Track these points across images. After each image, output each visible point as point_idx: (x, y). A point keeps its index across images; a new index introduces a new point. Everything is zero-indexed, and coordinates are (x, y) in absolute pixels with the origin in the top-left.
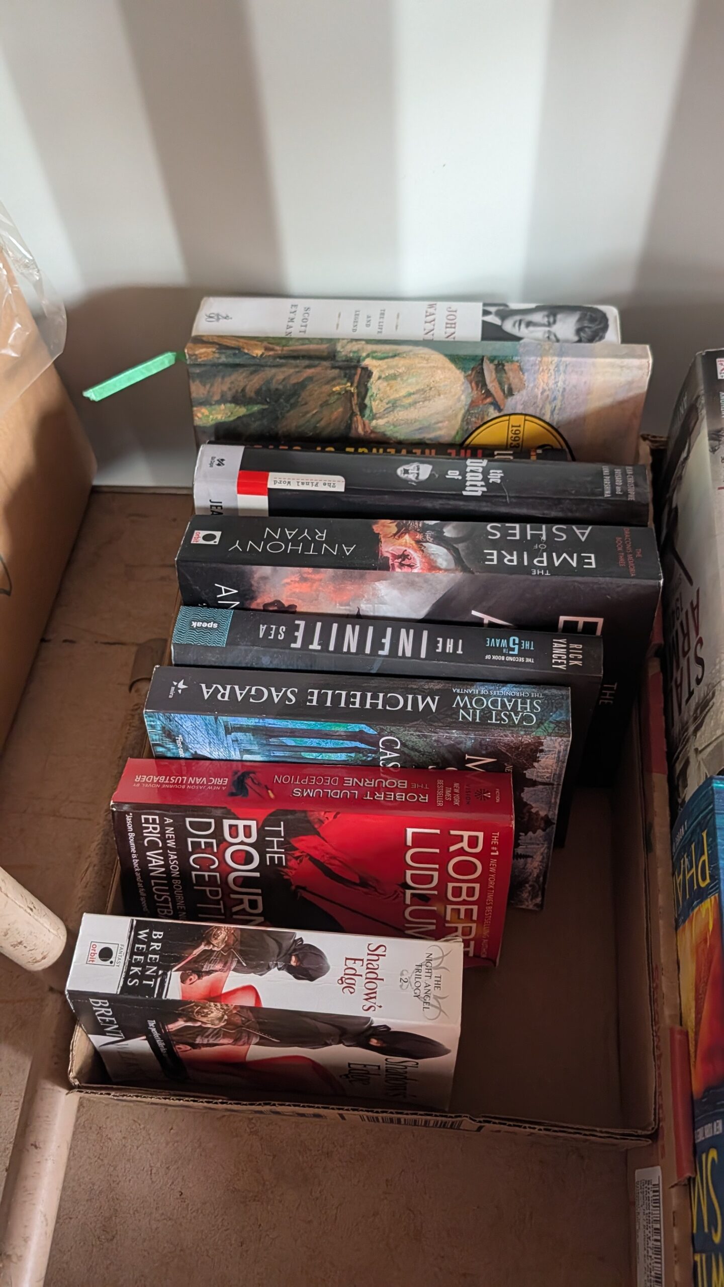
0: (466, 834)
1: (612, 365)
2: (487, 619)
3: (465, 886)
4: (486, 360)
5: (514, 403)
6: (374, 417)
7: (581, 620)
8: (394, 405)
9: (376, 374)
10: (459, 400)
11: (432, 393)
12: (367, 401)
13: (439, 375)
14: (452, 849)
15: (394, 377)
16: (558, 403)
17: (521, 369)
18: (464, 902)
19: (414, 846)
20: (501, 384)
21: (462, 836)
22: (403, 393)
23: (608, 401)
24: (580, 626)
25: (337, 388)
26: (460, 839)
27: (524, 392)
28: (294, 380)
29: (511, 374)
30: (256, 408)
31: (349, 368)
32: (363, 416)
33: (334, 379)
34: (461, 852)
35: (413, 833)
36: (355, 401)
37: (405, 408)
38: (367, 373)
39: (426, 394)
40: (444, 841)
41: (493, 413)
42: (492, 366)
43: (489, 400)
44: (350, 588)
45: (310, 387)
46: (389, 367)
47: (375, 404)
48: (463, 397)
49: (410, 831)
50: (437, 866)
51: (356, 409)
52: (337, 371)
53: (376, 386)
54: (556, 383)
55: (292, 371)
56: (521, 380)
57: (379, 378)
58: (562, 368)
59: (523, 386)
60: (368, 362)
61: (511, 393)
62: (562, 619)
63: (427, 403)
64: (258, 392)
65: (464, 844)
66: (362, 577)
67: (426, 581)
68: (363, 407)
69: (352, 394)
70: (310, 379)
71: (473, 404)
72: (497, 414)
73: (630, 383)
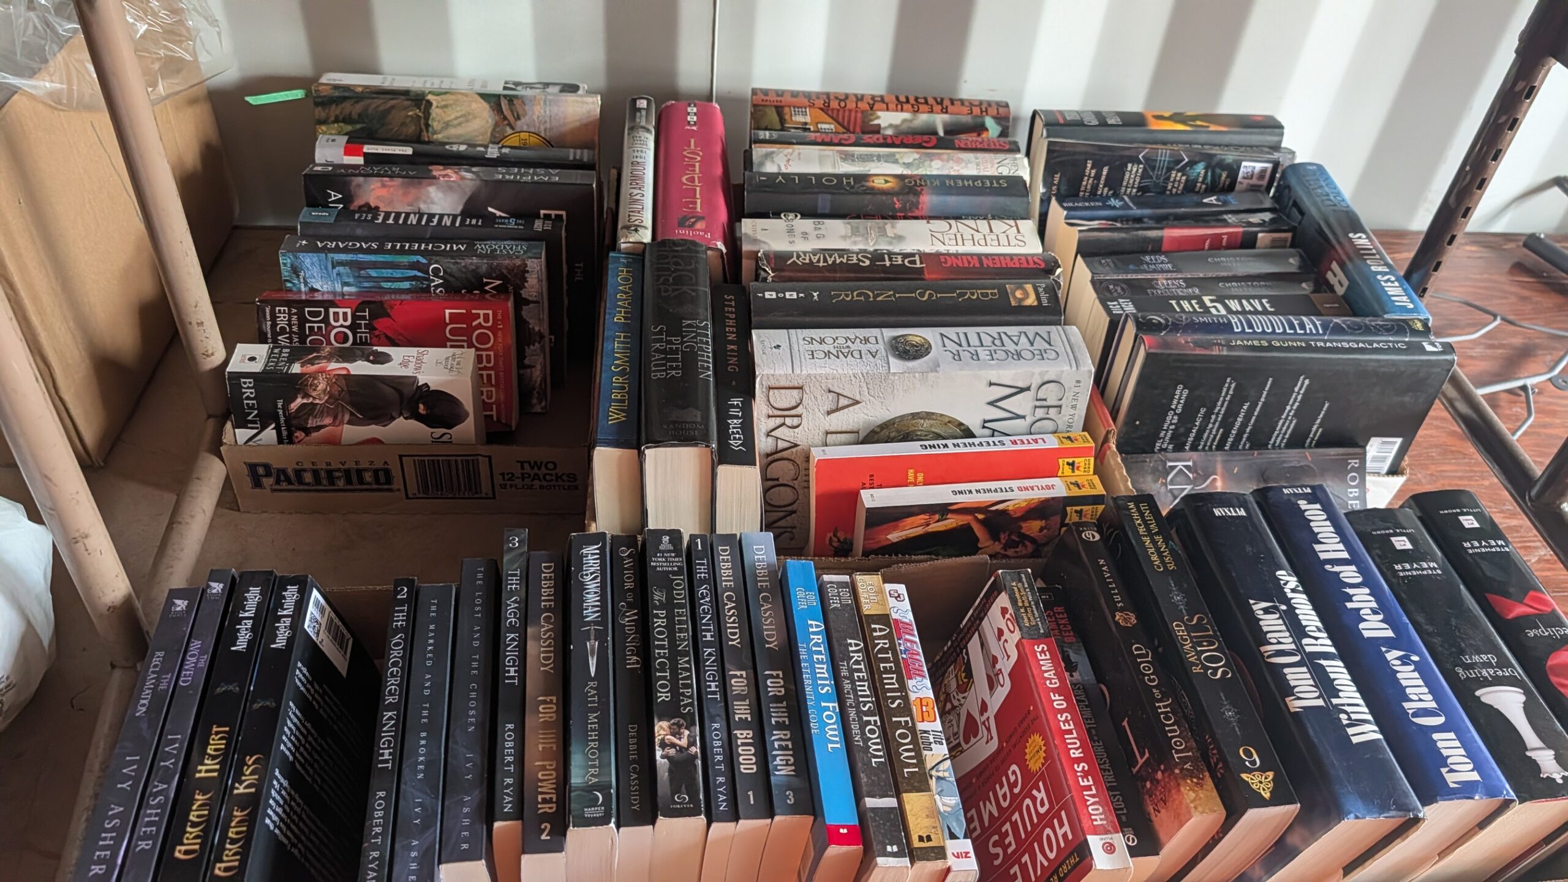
0: (481, 312)
1: (577, 101)
2: (498, 213)
3: (484, 353)
4: (502, 97)
5: (520, 125)
6: (435, 133)
7: (553, 213)
8: (447, 125)
9: (435, 104)
10: (488, 122)
11: (471, 117)
12: (430, 122)
13: (474, 106)
14: (474, 323)
15: (446, 106)
16: (548, 125)
17: (523, 102)
18: (485, 368)
19: (451, 323)
20: (512, 111)
21: (479, 314)
22: (453, 117)
23: (578, 124)
24: (553, 217)
25: (411, 113)
26: (478, 316)
27: (527, 118)
28: (382, 108)
29: (518, 106)
30: (358, 126)
31: (417, 100)
32: (427, 131)
33: (408, 107)
34: (480, 326)
35: (450, 313)
36: (422, 121)
37: (455, 126)
38: (429, 104)
39: (467, 117)
40: (469, 318)
41: (509, 131)
42: (506, 102)
43: (506, 122)
44: (413, 191)
45: (393, 112)
46: (443, 100)
47: (435, 125)
48: (490, 120)
49: (447, 312)
50: (465, 338)
51: (423, 127)
52: (409, 103)
53: (435, 112)
54: (545, 112)
55: (380, 102)
56: (524, 110)
57: (437, 107)
58: (548, 103)
59: (525, 114)
60: (430, 97)
61: (518, 118)
62: (542, 212)
63: (468, 124)
64: (360, 115)
65: (481, 320)
66: (420, 183)
67: (459, 185)
68: (427, 126)
69: (419, 117)
70: (393, 107)
71: (496, 125)
72: (511, 132)
73: (589, 112)
